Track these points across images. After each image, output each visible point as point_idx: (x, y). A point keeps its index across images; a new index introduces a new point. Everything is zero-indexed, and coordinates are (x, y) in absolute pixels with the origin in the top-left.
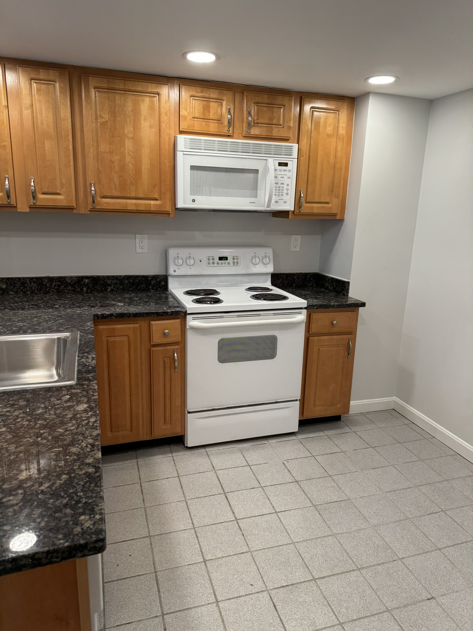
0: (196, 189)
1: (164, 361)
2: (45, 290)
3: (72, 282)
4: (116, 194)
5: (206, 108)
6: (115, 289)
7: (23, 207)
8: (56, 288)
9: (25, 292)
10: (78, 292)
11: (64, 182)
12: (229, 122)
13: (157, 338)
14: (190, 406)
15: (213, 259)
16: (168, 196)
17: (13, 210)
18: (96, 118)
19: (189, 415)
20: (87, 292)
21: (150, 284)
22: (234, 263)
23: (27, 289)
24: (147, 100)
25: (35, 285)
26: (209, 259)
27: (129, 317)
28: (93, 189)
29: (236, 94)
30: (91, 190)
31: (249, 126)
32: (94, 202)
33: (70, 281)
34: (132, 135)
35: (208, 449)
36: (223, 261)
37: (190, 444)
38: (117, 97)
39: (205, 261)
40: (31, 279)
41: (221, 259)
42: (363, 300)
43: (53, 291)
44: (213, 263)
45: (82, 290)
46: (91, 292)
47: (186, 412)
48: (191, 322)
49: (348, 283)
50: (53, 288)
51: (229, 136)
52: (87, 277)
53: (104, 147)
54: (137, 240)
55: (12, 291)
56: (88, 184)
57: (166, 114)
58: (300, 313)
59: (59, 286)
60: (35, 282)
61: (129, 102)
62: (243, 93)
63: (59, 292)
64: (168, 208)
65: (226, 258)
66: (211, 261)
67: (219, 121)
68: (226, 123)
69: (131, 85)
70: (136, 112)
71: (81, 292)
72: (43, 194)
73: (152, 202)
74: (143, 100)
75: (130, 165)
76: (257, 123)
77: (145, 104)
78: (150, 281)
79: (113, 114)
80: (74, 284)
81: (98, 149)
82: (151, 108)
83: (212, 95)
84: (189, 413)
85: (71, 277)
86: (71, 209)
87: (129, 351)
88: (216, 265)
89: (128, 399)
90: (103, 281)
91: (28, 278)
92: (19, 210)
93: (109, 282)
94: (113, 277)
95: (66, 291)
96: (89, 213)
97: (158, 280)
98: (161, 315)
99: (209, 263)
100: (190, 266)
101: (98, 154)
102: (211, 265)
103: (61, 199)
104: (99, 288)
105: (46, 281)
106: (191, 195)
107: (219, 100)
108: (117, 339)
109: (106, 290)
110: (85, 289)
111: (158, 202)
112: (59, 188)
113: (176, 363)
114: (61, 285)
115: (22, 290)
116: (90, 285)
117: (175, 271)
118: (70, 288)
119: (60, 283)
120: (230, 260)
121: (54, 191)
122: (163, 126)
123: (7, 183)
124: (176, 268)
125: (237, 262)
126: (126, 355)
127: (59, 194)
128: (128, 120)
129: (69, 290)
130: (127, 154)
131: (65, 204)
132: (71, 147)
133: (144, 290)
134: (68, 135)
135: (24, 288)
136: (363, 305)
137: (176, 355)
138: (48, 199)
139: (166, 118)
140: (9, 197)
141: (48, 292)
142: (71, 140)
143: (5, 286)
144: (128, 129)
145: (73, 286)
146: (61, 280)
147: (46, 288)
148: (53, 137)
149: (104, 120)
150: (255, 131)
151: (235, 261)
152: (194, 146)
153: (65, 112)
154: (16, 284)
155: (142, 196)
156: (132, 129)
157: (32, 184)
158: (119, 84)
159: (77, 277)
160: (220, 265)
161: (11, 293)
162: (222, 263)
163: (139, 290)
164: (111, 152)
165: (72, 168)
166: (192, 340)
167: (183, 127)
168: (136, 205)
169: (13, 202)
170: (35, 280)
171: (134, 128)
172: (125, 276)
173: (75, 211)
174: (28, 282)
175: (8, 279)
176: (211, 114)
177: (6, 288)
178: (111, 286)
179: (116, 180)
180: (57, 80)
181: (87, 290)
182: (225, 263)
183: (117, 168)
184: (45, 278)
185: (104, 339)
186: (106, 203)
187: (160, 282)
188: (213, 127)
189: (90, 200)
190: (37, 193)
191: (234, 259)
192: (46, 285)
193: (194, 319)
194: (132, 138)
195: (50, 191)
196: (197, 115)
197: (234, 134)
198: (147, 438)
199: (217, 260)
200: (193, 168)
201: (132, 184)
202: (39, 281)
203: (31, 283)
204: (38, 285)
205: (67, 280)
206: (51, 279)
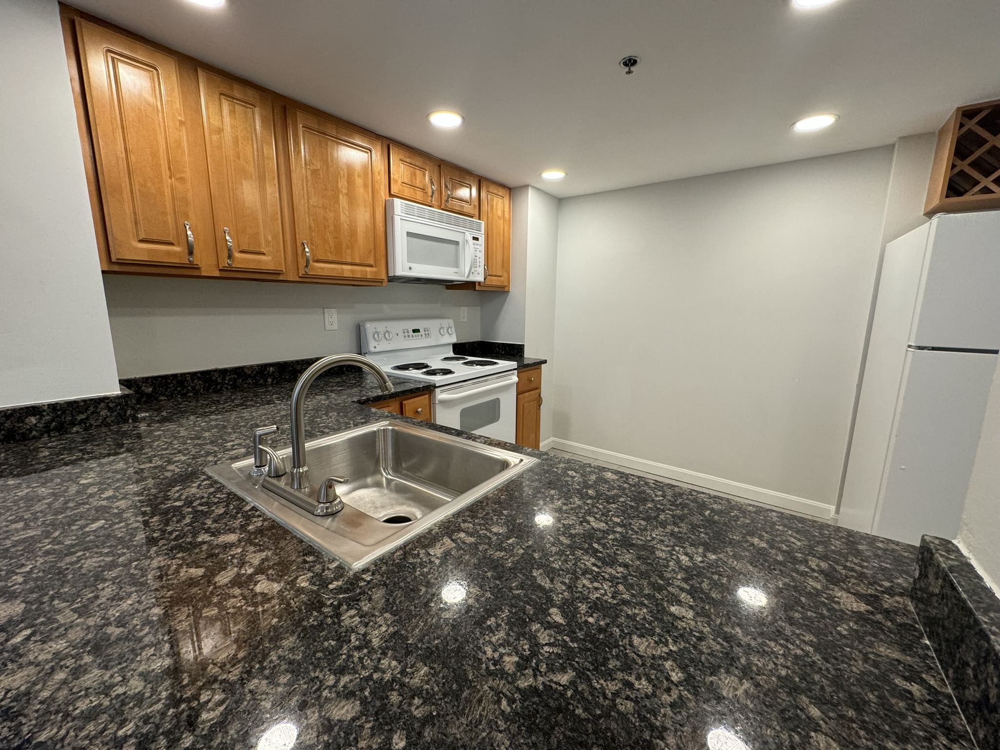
0: (413, 256)
2: (216, 388)
3: (252, 372)
4: (331, 257)
5: (413, 175)
7: (211, 270)
8: (231, 383)
11: (270, 238)
12: (433, 193)
15: (408, 332)
16: (383, 263)
17: (196, 272)
18: (306, 164)
20: (272, 384)
23: (188, 390)
25: (200, 382)
26: (404, 333)
28: (307, 250)
30: (304, 251)
31: (448, 199)
32: (307, 266)
33: (250, 372)
34: (346, 191)
36: (416, 334)
39: (401, 335)
40: (193, 375)
41: (414, 331)
42: (543, 358)
43: (227, 388)
44: (409, 336)
45: (266, 381)
46: (277, 383)
48: (440, 395)
49: (523, 345)
50: (227, 384)
51: (432, 206)
52: (272, 365)
53: (316, 200)
54: (326, 315)
55: (164, 395)
56: (299, 244)
57: (379, 174)
58: (513, 374)
59: (235, 380)
60: (199, 379)
63: (235, 388)
64: (381, 276)
65: (418, 331)
66: (406, 334)
67: (424, 189)
68: (429, 193)
70: (350, 166)
71: (265, 385)
72: (241, 252)
73: (368, 269)
75: (345, 225)
76: (452, 198)
77: (358, 158)
79: (325, 162)
80: (256, 375)
81: (309, 202)
83: (416, 163)
85: (252, 366)
86: (278, 273)
88: (411, 338)
90: (292, 367)
91: (187, 373)
92: (204, 274)
94: (303, 361)
96: (300, 279)
98: (414, 393)
99: (404, 337)
101: (309, 208)
102: (407, 338)
103: (266, 262)
104: (287, 377)
105: (216, 375)
106: (407, 262)
107: (423, 169)
110: (270, 380)
111: (373, 269)
112: (264, 245)
114: (238, 378)
115: (179, 391)
117: (375, 347)
118: (250, 381)
119: (236, 376)
120: (422, 332)
121: (258, 249)
122: (377, 185)
123: (189, 232)
124: (377, 344)
125: (429, 334)
127: (264, 254)
129: (249, 384)
130: (341, 212)
131: (271, 267)
134: (274, 179)
135: (183, 389)
136: (545, 362)
138: (249, 260)
139: (379, 178)
140: (191, 253)
141: (220, 390)
142: (277, 186)
143: (151, 389)
144: (342, 184)
145: (254, 378)
146: (239, 372)
147: (217, 384)
148: (253, 178)
149: (315, 168)
150: (451, 205)
151: (427, 333)
152: (408, 212)
154: (170, 384)
155: (358, 261)
156: (345, 183)
157: (227, 237)
159: (258, 366)
160: (414, 338)
161: (162, 398)
162: (415, 336)
164: (324, 208)
165: (278, 221)
169: (197, 261)
170: (199, 375)
171: (348, 183)
173: (281, 277)
174: (188, 378)
175: (158, 378)
176: (417, 181)
177: (152, 392)
179: (331, 242)
180: (257, 104)
181: (272, 381)
182: (418, 336)
183: (332, 228)
184: (214, 371)
186: (321, 268)
188: (419, 195)
189: (302, 263)
190: (234, 251)
191: (425, 331)
192: (217, 380)
193: (442, 392)
194: (347, 194)
195: (251, 249)
196: (406, 181)
197: (436, 204)
199: (411, 333)
200: (410, 234)
201: (348, 247)
202: (206, 376)
203: (193, 380)
204: (205, 382)
205: (246, 371)
206: (224, 372)
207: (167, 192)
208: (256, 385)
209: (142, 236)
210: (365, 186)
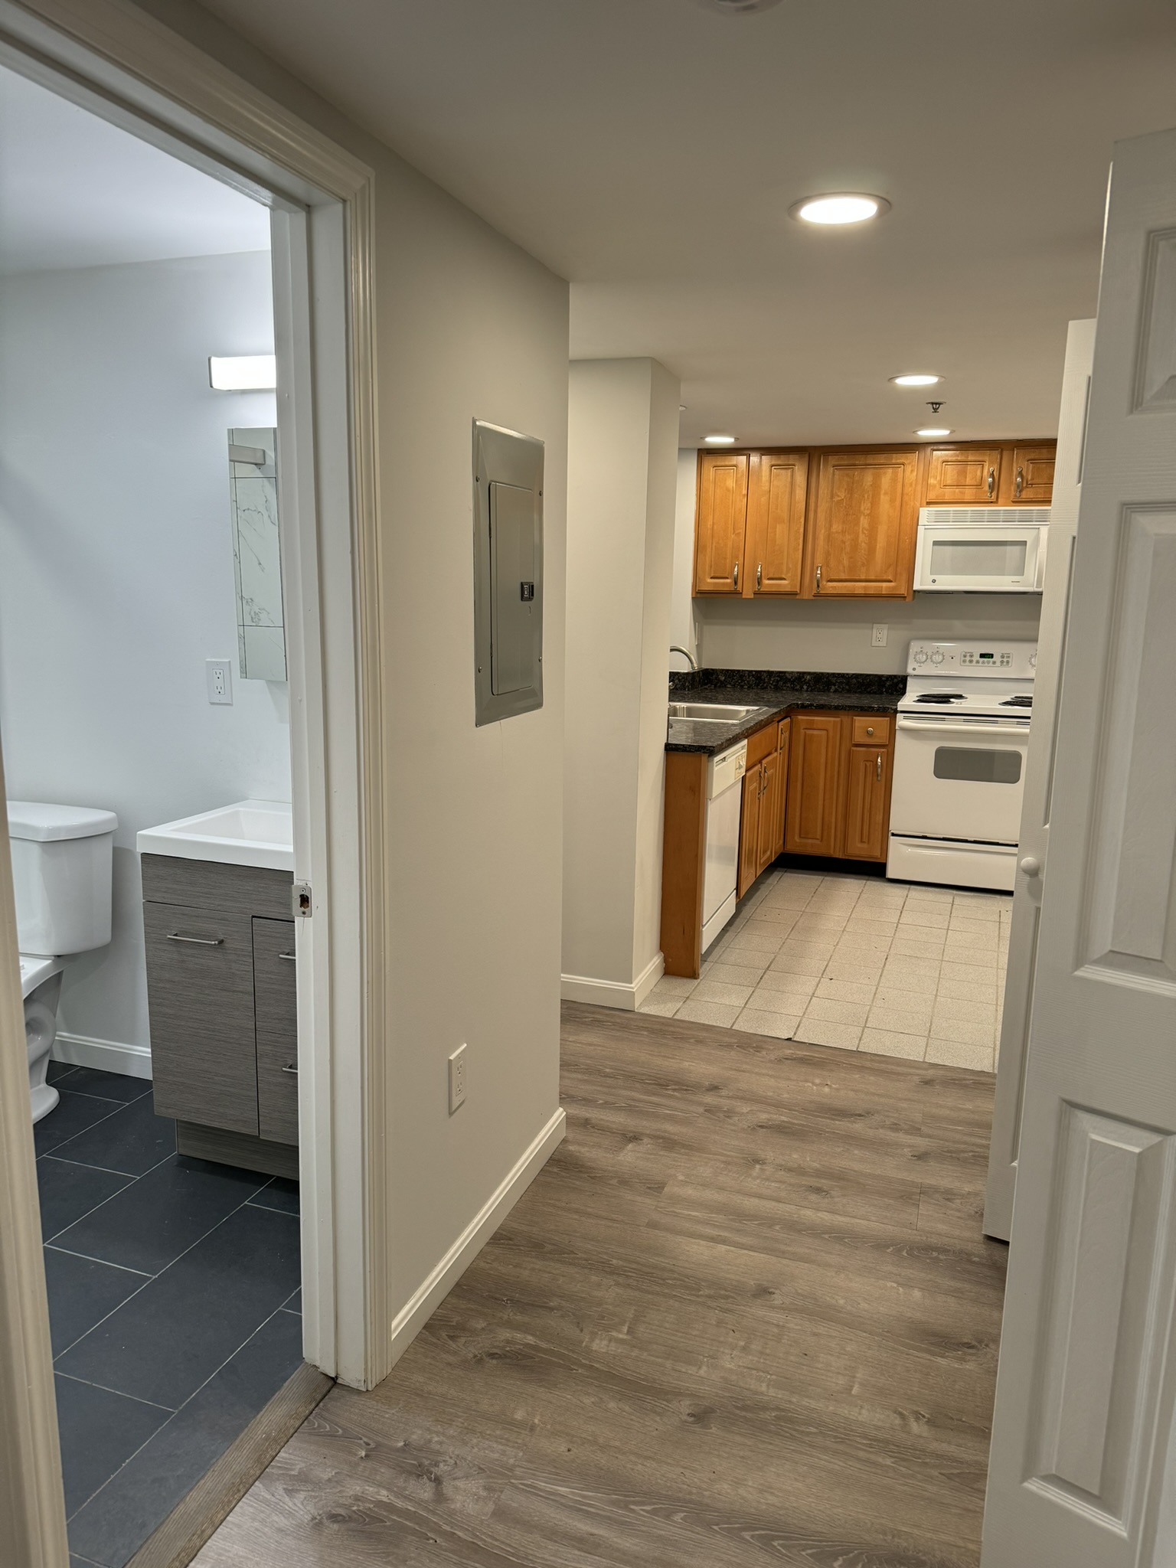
0: (936, 568)
1: (866, 765)
2: (763, 685)
4: (843, 577)
5: (963, 473)
6: (840, 690)
7: (748, 594)
8: (775, 683)
9: (742, 686)
10: (797, 690)
11: (791, 566)
12: (990, 486)
13: (859, 738)
14: (894, 827)
15: (972, 656)
16: (904, 577)
17: (739, 596)
18: (832, 497)
19: (892, 837)
20: (807, 691)
21: (884, 686)
22: (1002, 662)
23: (745, 683)
24: (890, 470)
26: (965, 656)
27: (829, 708)
28: (819, 572)
29: (1005, 453)
30: (817, 574)
31: (1020, 488)
32: (818, 586)
33: (790, 677)
34: (868, 512)
35: (912, 887)
36: (986, 660)
37: (890, 874)
38: (856, 473)
39: (958, 658)
40: (751, 672)
41: (982, 656)
43: (771, 687)
44: (971, 661)
45: (802, 687)
46: (811, 691)
47: (890, 834)
48: (901, 721)
50: (772, 684)
51: (992, 502)
52: (809, 673)
53: (836, 527)
54: (874, 631)
55: (731, 684)
56: (815, 568)
57: (911, 485)
59: (778, 681)
60: (753, 676)
61: (868, 477)
62: (1014, 451)
63: (777, 688)
64: (903, 591)
65: (991, 656)
66: (968, 658)
67: (979, 485)
68: (986, 488)
69: (870, 459)
70: (876, 486)
71: (801, 691)
72: (768, 579)
73: (884, 584)
74: (885, 473)
75: (863, 544)
76: (1032, 484)
77: (887, 477)
78: (884, 681)
79: (850, 491)
80: (794, 681)
81: (830, 529)
82: (894, 480)
83: (970, 458)
84: (893, 835)
85: (792, 672)
86: (795, 594)
87: (827, 747)
88: (975, 663)
89: (821, 803)
90: (827, 678)
91: (747, 670)
92: (744, 597)
93: (834, 680)
94: (839, 674)
95: (785, 688)
96: (814, 598)
97: (895, 680)
98: (865, 710)
99: (964, 661)
100: (920, 663)
101: (829, 535)
102: (967, 663)
103: (785, 585)
104: (822, 687)
105: (765, 675)
106: (931, 574)
107: (981, 463)
108: (815, 732)
109: (829, 690)
110: (805, 687)
111: (891, 584)
112: (785, 572)
113: (879, 770)
115: (740, 683)
116: (812, 683)
117: (914, 669)
118: (789, 685)
119: (779, 679)
120: (997, 658)
121: (780, 576)
122: (906, 498)
123: (736, 569)
124: (916, 665)
125: (1008, 662)
126: (823, 751)
127: (785, 579)
128: (866, 496)
130: (861, 532)
131: (788, 589)
132: (802, 530)
133: (875, 693)
134: (800, 518)
135: (742, 682)
137: (879, 760)
138: (772, 585)
139: (910, 489)
140: (736, 583)
141: (766, 688)
142: (803, 522)
143: (724, 678)
144: (865, 507)
146: (781, 675)
147: (765, 683)
148: (785, 521)
149: (840, 499)
150: (1027, 494)
151: (1005, 660)
152: (939, 518)
153: (800, 494)
155: (873, 578)
156: (869, 505)
157: (759, 570)
158: (860, 459)
159: (798, 672)
160: (980, 664)
161: (729, 686)
162: (983, 662)
163: (869, 693)
164: (843, 532)
165: (801, 551)
166: (901, 743)
167: (932, 496)
168: (865, 588)
169: (739, 588)
171: (872, 504)
172: (853, 674)
173: (798, 597)
175: (728, 670)
176: (968, 479)
178: (835, 686)
179: (846, 562)
180: (797, 464)
181: (807, 689)
182: (988, 662)
183: (848, 550)
184: (765, 671)
185: (802, 731)
186: (832, 587)
187: (897, 684)
188: (969, 494)
189: (815, 584)
190: (763, 578)
191: (1003, 657)
193: (905, 718)
194: (868, 515)
195: (776, 576)
196: (949, 482)
197: (999, 500)
198: (839, 855)
199: (977, 657)
200: (936, 543)
201: (863, 565)
202: (758, 675)
203: (749, 676)
204: (756, 679)
205: (787, 675)
206: (770, 673)
207: (730, 544)
208: (793, 689)
209: (712, 575)
210: (892, 501)
